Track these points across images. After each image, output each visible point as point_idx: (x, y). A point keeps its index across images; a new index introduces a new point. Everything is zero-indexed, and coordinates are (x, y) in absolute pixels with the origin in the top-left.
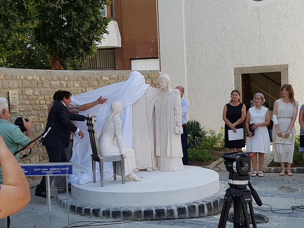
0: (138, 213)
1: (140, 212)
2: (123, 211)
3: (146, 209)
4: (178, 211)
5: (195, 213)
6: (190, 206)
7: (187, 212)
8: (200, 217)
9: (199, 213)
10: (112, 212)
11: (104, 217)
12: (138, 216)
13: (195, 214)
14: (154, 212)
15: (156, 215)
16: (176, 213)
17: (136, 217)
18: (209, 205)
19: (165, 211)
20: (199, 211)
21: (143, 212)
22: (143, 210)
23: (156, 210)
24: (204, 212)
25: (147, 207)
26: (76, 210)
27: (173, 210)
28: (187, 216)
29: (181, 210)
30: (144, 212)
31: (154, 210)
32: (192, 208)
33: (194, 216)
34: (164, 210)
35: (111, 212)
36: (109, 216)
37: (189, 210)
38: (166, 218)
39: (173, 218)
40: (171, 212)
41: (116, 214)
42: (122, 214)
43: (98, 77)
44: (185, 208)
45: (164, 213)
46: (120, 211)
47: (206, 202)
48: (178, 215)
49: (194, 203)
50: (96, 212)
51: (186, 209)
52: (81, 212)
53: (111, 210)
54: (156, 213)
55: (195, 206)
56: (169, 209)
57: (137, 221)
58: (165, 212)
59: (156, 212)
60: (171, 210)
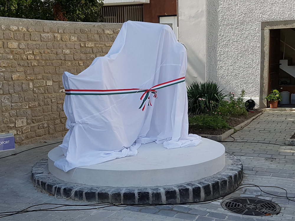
0: (117, 196)
1: (119, 195)
2: (98, 193)
3: (127, 191)
4: (166, 195)
5: (188, 198)
6: (182, 189)
7: (178, 196)
8: (194, 203)
9: (194, 198)
10: (86, 193)
11: (76, 199)
12: (116, 199)
13: (188, 200)
15: (138, 199)
16: (164, 198)
17: (113, 201)
18: (207, 188)
19: (151, 195)
20: (193, 196)
21: (122, 195)
22: (123, 192)
23: (139, 193)
24: (200, 197)
25: (129, 188)
26: (46, 187)
27: (160, 194)
28: (178, 201)
29: (171, 194)
30: (124, 195)
31: (136, 192)
32: (184, 192)
33: (187, 202)
34: (148, 193)
35: (84, 193)
36: (82, 198)
37: (180, 194)
38: (151, 203)
39: (160, 203)
40: (157, 196)
41: (90, 196)
42: (97, 197)
43: (100, 30)
44: (175, 192)
45: (149, 197)
46: (94, 193)
47: (204, 184)
48: (166, 200)
49: (188, 184)
50: (67, 192)
51: (177, 193)
53: (85, 191)
54: (139, 197)
55: (189, 189)
56: (155, 192)
57: (115, 205)
60: (157, 193)
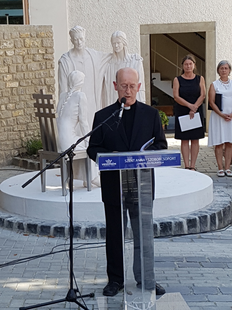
4: (187, 224)
5: (207, 226)
6: (202, 216)
7: (198, 225)
8: (211, 231)
9: (211, 225)
10: (101, 230)
11: (87, 238)
13: (207, 228)
14: (158, 226)
15: (161, 231)
16: (185, 227)
23: (161, 224)
24: (216, 224)
26: (39, 229)
27: (182, 223)
28: (198, 230)
29: (191, 223)
31: (158, 223)
32: (203, 219)
34: (171, 223)
35: (98, 230)
36: (96, 235)
37: (200, 222)
38: (173, 234)
39: (182, 233)
40: (180, 224)
44: (195, 219)
45: (172, 228)
48: (189, 230)
51: (197, 221)
52: (49, 233)
53: (98, 227)
54: (161, 228)
55: (207, 216)
56: (178, 221)
58: (172, 226)
59: (161, 226)
60: (180, 222)
